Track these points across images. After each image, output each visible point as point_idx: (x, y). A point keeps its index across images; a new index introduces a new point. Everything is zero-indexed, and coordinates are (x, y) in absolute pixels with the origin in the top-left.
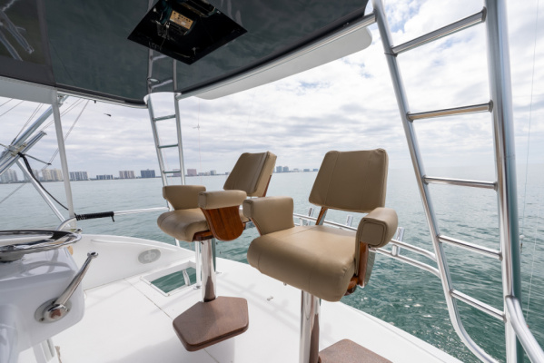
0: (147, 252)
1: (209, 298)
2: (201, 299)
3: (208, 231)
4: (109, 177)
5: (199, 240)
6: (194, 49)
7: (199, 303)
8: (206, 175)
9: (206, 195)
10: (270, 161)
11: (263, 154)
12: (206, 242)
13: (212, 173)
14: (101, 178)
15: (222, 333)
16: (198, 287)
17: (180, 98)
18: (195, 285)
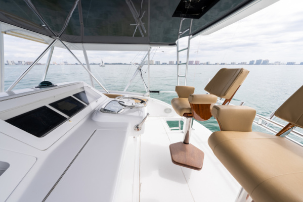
0: (167, 109)
1: (186, 142)
2: (182, 140)
3: (190, 113)
4: (166, 64)
5: (185, 116)
6: (203, 8)
7: (181, 142)
8: (204, 64)
9: (193, 96)
10: (242, 75)
11: (238, 69)
12: (189, 119)
13: (207, 64)
14: (163, 64)
15: (188, 164)
16: (183, 132)
17: (191, 38)
18: (182, 131)
